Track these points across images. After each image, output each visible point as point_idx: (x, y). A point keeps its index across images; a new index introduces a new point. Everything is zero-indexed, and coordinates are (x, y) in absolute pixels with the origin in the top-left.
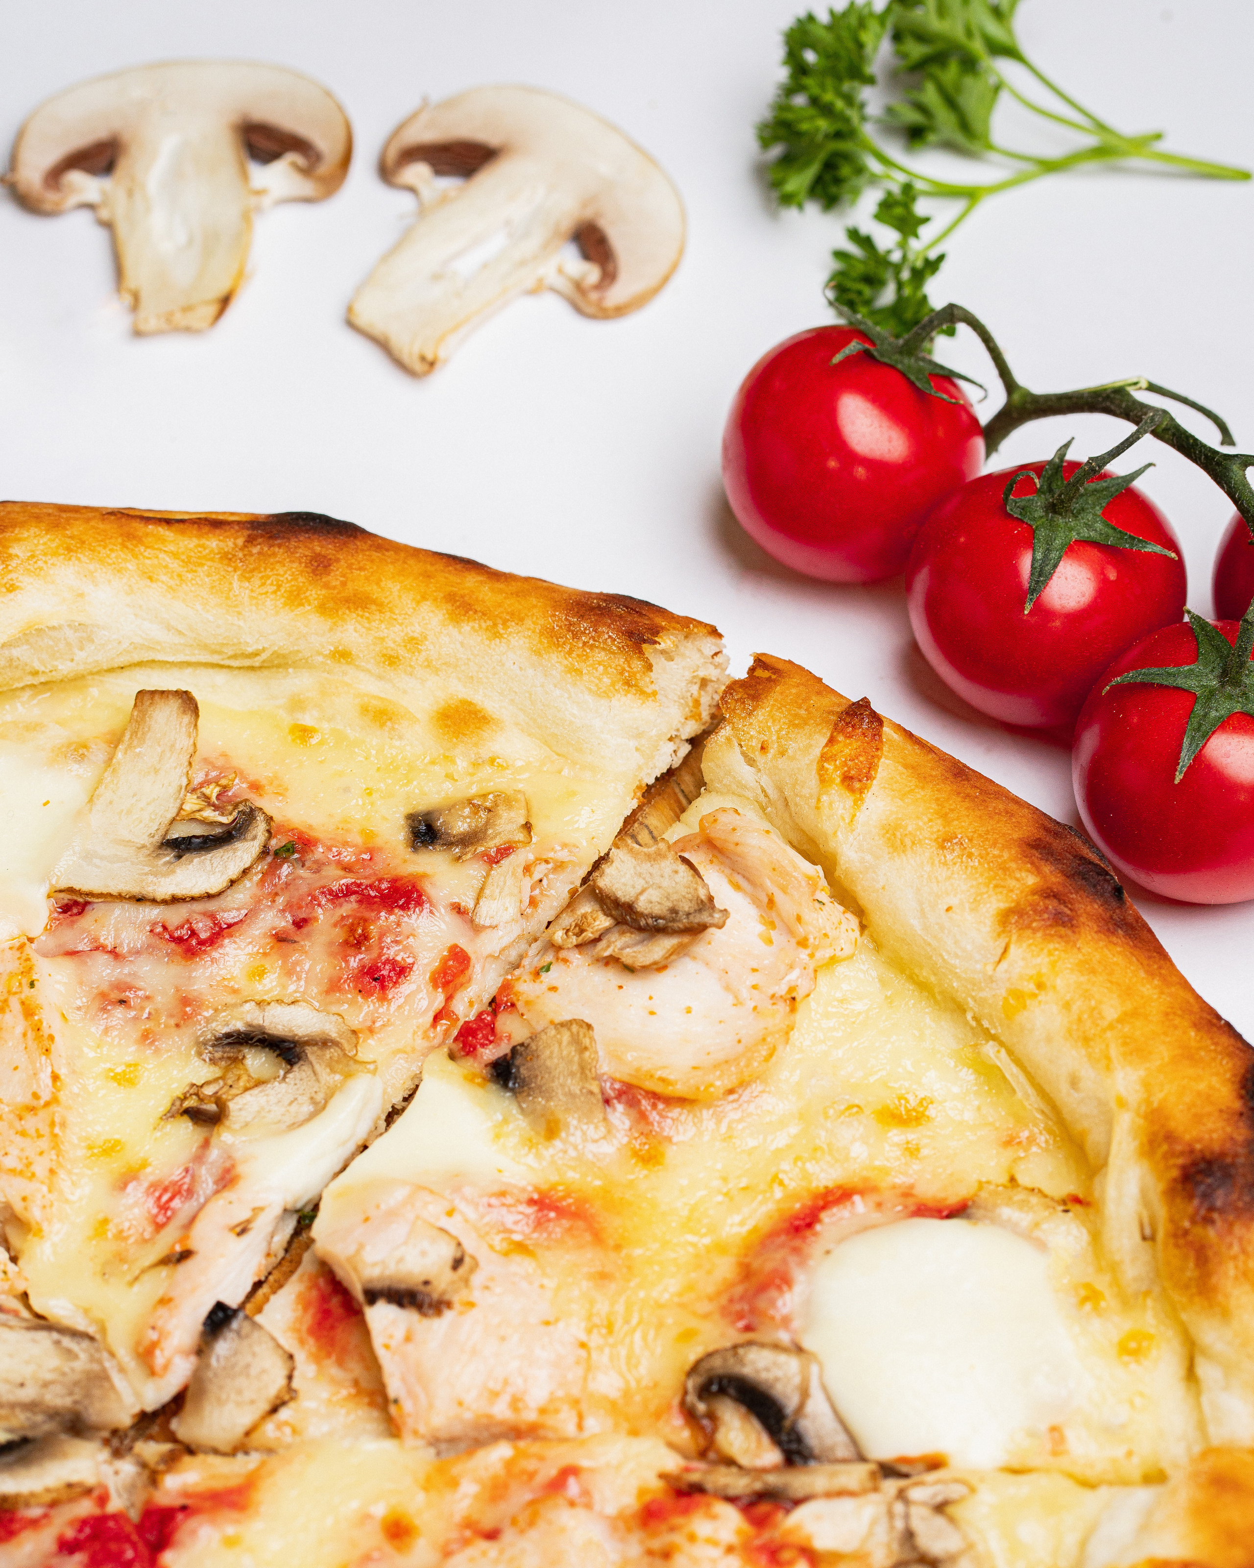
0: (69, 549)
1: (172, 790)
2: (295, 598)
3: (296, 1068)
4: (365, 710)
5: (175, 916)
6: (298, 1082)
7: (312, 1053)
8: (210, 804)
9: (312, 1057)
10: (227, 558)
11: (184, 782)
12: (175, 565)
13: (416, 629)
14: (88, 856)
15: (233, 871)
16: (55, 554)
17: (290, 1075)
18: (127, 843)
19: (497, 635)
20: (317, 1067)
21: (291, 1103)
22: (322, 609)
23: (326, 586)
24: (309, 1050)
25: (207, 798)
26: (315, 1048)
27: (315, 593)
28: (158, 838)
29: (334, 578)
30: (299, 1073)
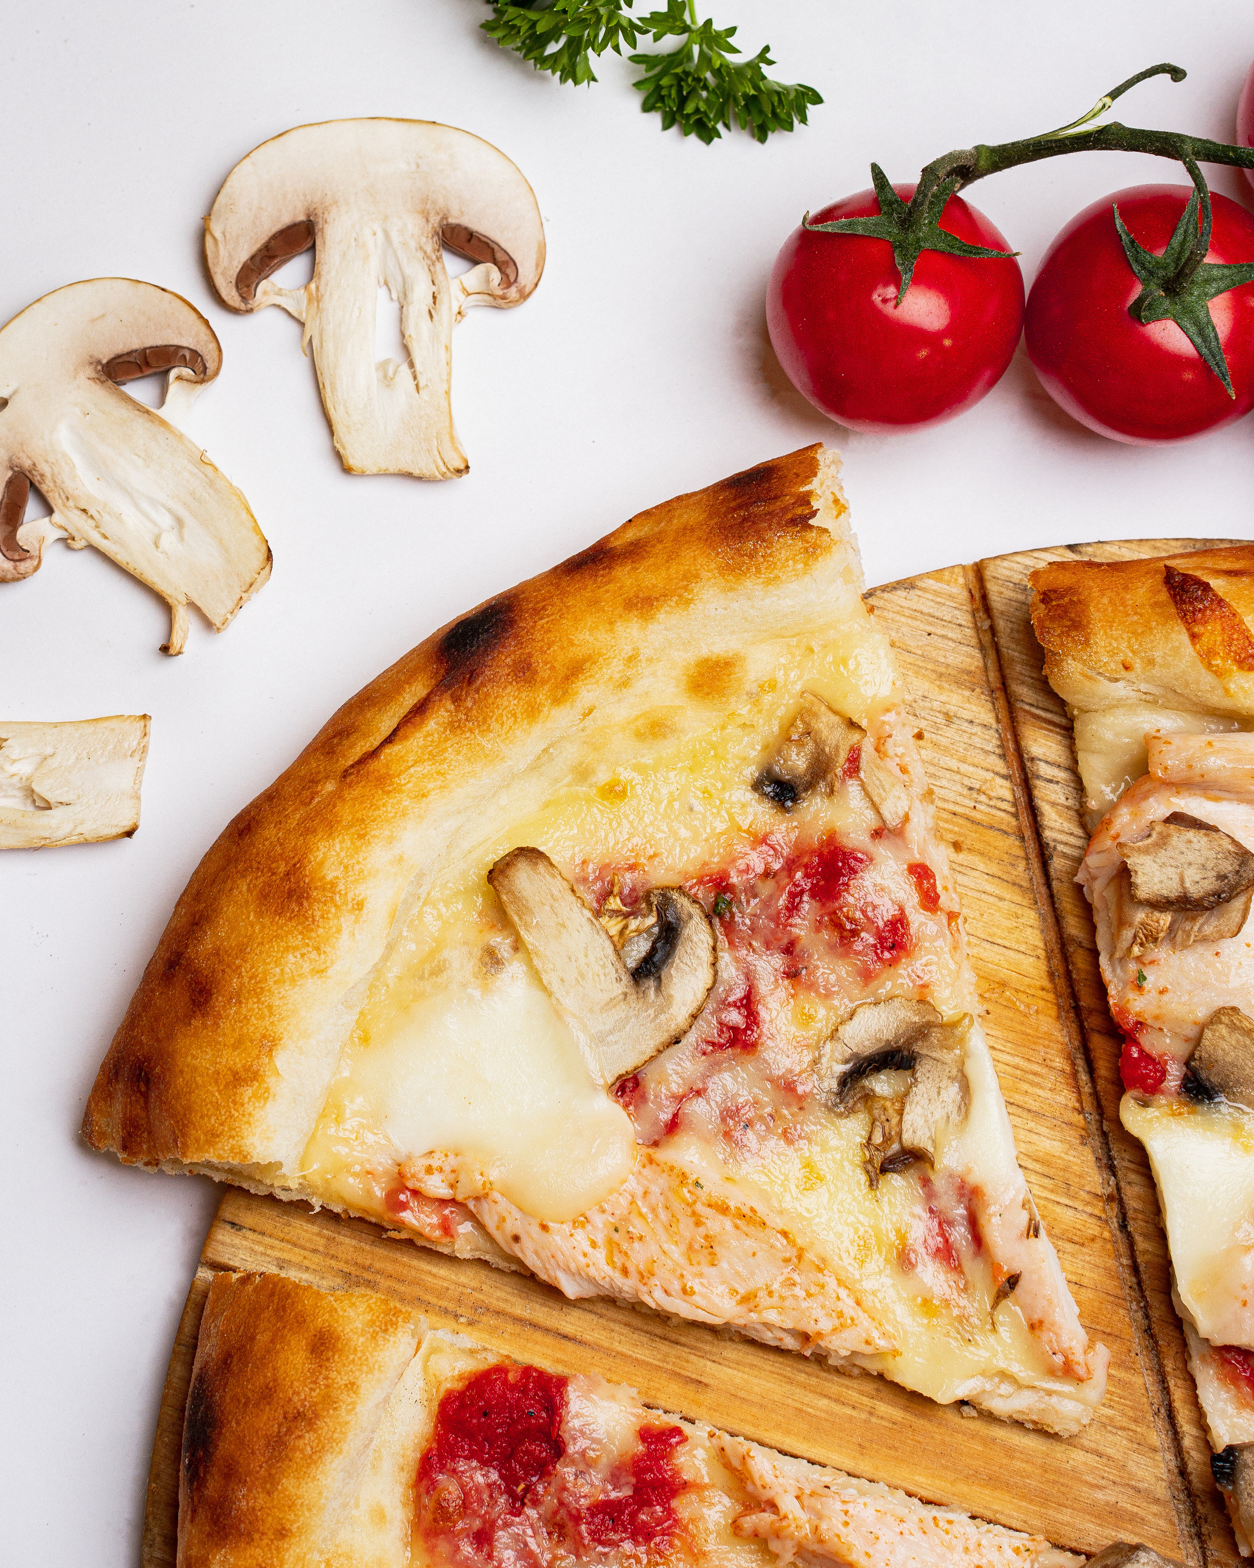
0: (361, 837)
1: (587, 928)
2: (533, 712)
3: (918, 1067)
4: (640, 736)
5: (707, 1027)
6: (928, 1075)
7: (922, 1047)
8: (626, 916)
9: (924, 1051)
10: (454, 727)
11: (589, 914)
12: (426, 768)
13: (628, 650)
14: (599, 1039)
15: (706, 956)
16: (357, 850)
17: (918, 1075)
18: (610, 1004)
19: (688, 602)
20: (934, 1055)
21: (939, 1093)
22: (557, 701)
23: (544, 682)
24: (916, 1048)
25: (616, 913)
26: (920, 1043)
27: (542, 695)
28: (626, 978)
29: (544, 672)
30: (922, 1070)
